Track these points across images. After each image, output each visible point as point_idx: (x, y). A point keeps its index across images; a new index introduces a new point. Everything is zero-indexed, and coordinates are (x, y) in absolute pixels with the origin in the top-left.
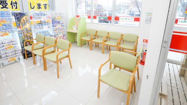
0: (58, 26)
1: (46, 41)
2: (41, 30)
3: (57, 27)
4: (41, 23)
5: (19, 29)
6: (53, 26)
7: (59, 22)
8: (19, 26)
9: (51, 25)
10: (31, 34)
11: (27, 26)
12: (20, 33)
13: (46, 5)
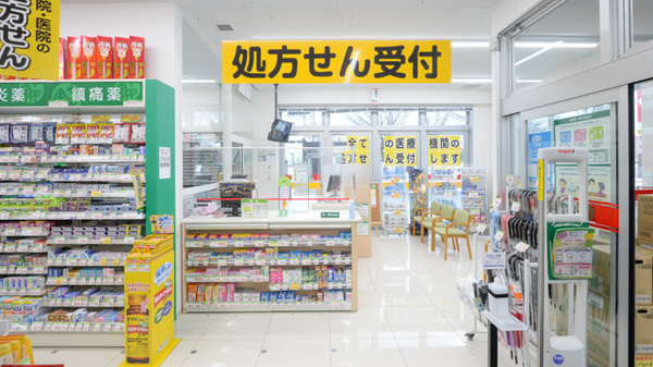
0: (473, 194)
1: (455, 218)
2: (441, 198)
3: (471, 195)
4: (442, 187)
5: (412, 192)
6: (463, 193)
7: (475, 187)
8: (411, 188)
9: (459, 189)
10: (426, 201)
11: (423, 188)
12: (413, 197)
13: (456, 155)
